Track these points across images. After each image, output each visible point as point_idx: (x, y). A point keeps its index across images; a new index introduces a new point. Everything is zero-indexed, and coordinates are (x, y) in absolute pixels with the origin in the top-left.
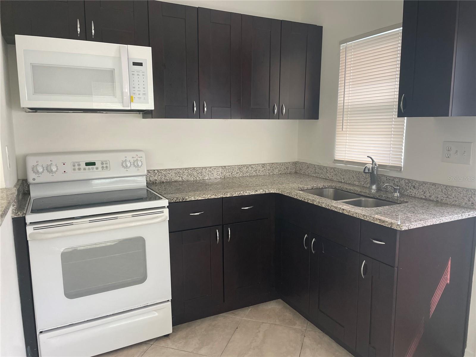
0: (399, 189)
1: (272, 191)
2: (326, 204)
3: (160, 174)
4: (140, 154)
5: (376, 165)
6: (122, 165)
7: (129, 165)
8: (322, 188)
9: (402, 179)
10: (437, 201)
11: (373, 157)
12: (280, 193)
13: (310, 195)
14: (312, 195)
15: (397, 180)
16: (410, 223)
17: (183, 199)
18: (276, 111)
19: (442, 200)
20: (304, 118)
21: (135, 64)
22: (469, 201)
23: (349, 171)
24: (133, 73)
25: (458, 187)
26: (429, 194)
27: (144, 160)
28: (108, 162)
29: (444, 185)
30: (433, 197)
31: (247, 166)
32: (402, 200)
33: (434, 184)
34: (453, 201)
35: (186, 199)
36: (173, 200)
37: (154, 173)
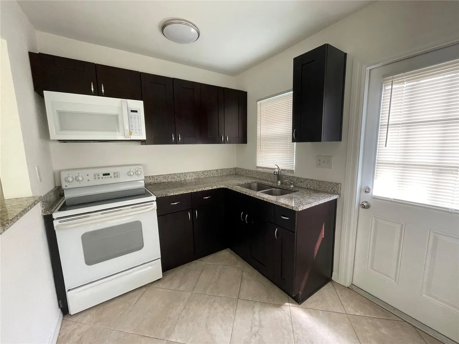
0: (293, 183)
1: (222, 187)
2: (253, 194)
3: (153, 178)
4: (139, 167)
5: (280, 169)
6: (128, 174)
7: (132, 174)
8: (251, 183)
9: (295, 177)
10: (314, 190)
11: (278, 165)
12: (227, 188)
13: (244, 188)
14: (245, 189)
15: (292, 178)
16: (303, 206)
17: (166, 195)
18: (223, 139)
19: (317, 189)
20: (239, 143)
21: (132, 111)
22: (332, 189)
23: (265, 173)
24: (131, 117)
25: (325, 182)
26: (309, 186)
27: (142, 170)
28: (118, 172)
29: (317, 181)
30: (312, 188)
31: (207, 171)
32: (295, 189)
33: (312, 180)
34: (323, 190)
35: (168, 195)
36: (159, 196)
37: (149, 178)
